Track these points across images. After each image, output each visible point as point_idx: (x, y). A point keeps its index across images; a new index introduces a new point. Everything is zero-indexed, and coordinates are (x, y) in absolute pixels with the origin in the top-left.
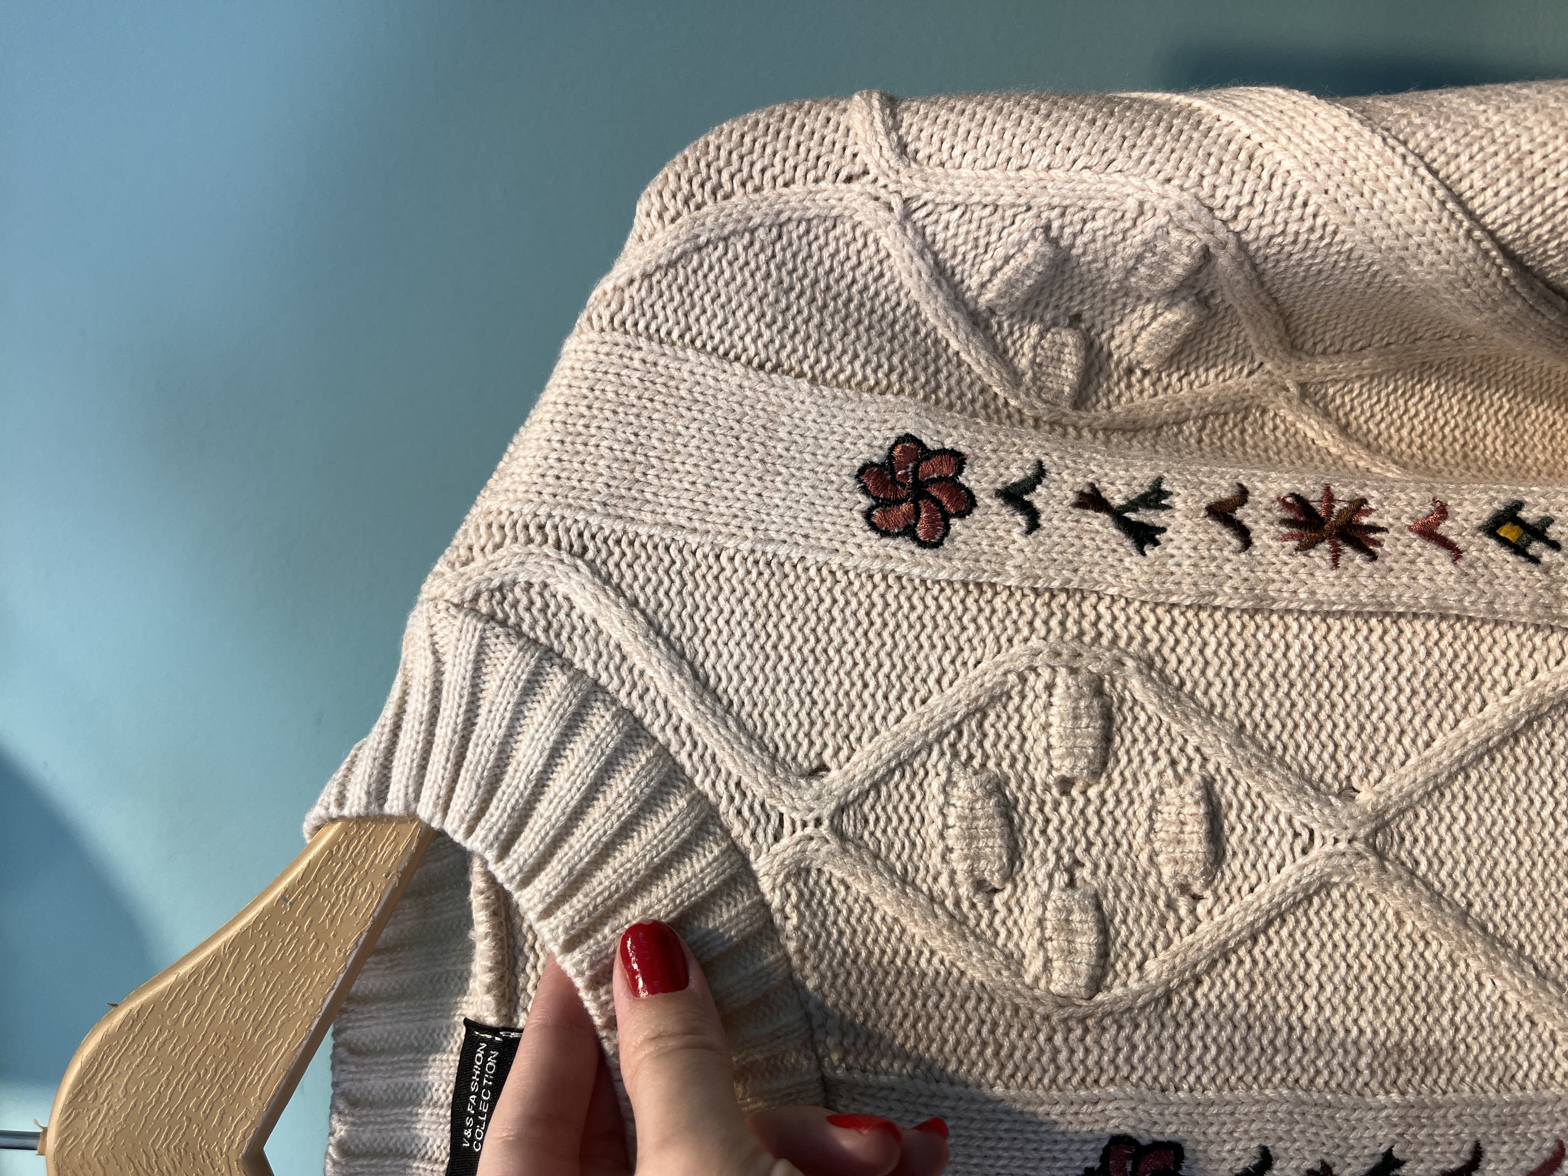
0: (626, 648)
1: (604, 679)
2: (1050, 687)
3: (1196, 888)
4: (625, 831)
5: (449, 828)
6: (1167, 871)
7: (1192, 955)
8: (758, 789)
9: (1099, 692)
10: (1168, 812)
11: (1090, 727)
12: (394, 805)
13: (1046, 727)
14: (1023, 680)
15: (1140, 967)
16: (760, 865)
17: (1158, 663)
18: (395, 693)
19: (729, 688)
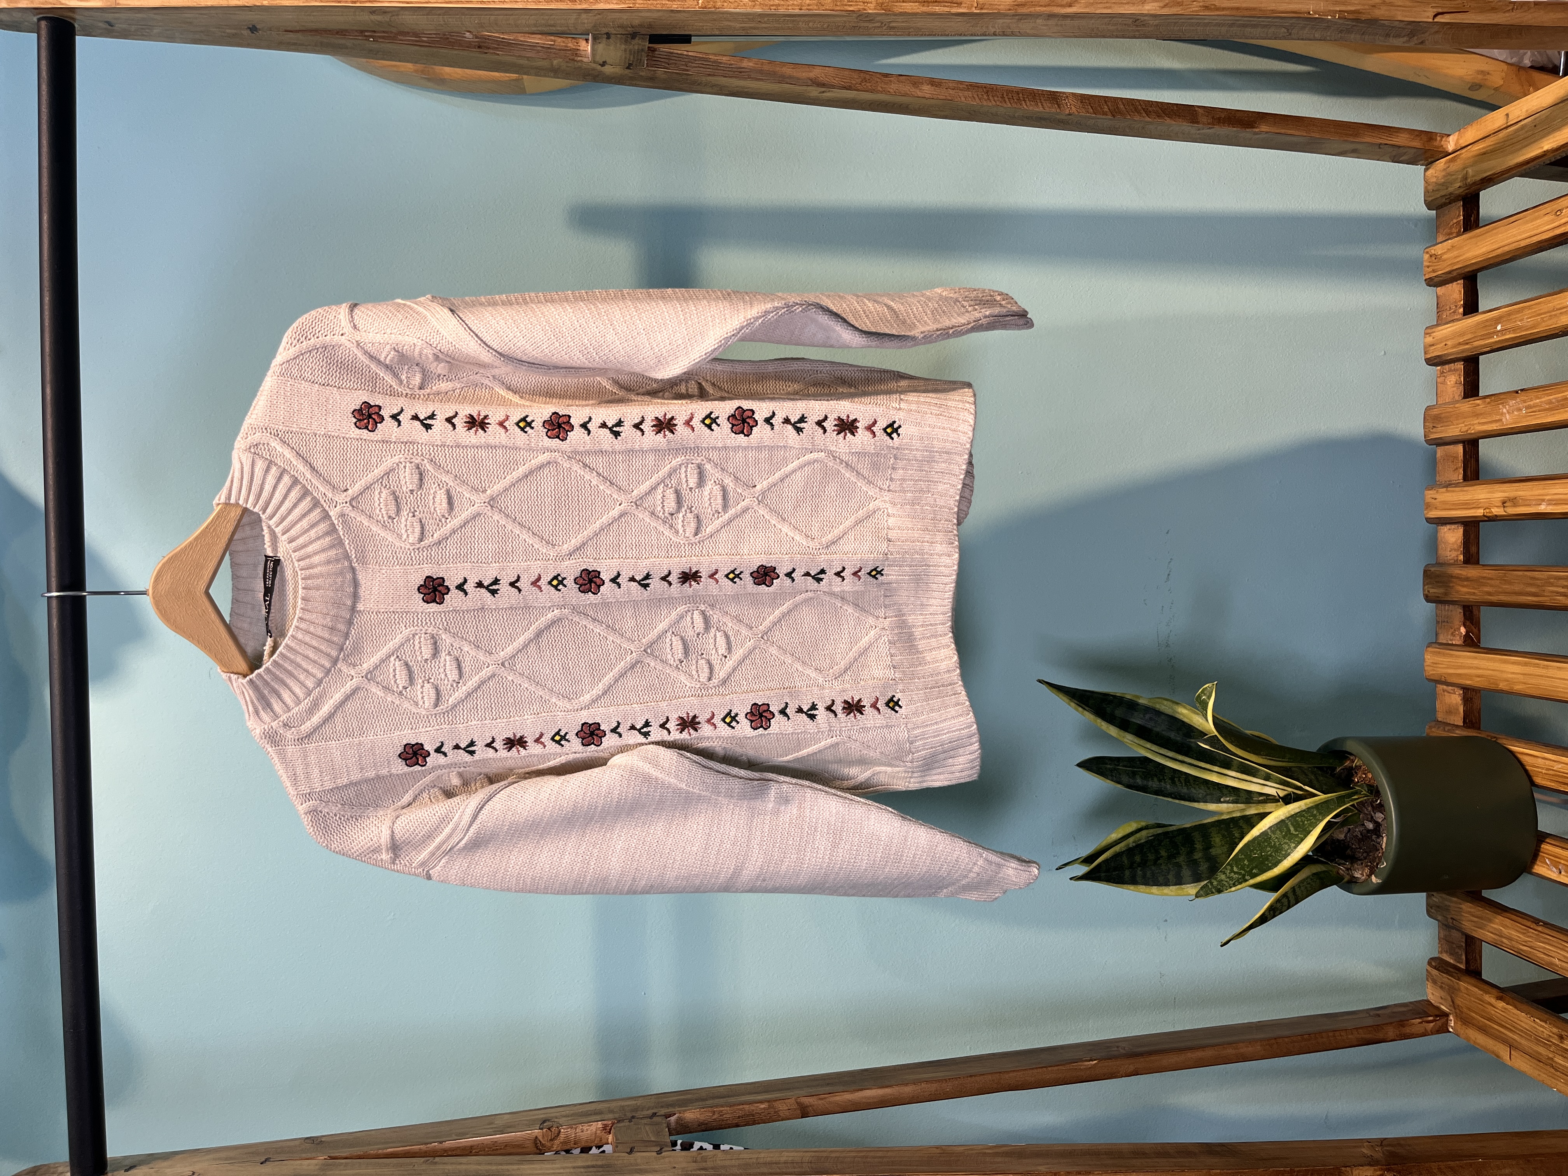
0: (292, 460)
1: (286, 468)
2: (405, 467)
3: (447, 516)
4: (295, 506)
5: (248, 506)
6: (438, 512)
7: (445, 532)
8: (330, 495)
9: (418, 468)
10: (438, 497)
11: (416, 477)
12: (233, 501)
13: (405, 477)
14: (398, 465)
15: (432, 536)
16: (331, 514)
17: (434, 460)
18: (231, 472)
19: (321, 469)
